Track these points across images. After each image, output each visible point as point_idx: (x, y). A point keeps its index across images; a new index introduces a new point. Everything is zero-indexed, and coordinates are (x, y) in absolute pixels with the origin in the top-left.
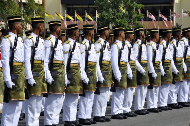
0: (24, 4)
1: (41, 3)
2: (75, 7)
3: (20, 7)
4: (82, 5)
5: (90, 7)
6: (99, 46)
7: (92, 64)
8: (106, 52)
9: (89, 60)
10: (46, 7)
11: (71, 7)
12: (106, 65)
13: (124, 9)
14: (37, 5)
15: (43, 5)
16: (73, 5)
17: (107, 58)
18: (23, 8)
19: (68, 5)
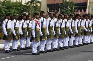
0: (34, 6)
1: (40, 6)
2: (52, 7)
3: (33, 8)
4: (54, 6)
5: (57, 7)
6: (70, 21)
7: (67, 27)
8: (73, 23)
9: (66, 26)
10: (42, 7)
11: (51, 7)
12: (73, 28)
13: (69, 7)
14: (39, 7)
15: (41, 7)
16: (51, 6)
17: (73, 25)
18: (34, 8)
19: (49, 7)
